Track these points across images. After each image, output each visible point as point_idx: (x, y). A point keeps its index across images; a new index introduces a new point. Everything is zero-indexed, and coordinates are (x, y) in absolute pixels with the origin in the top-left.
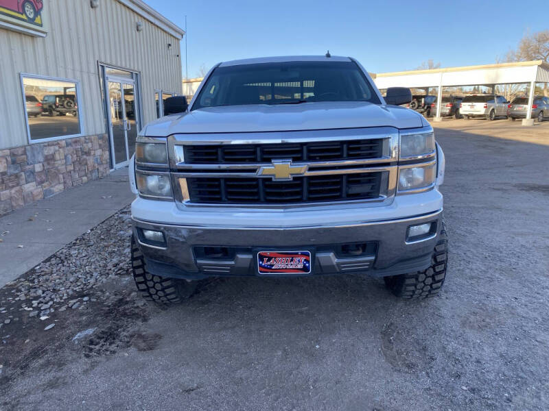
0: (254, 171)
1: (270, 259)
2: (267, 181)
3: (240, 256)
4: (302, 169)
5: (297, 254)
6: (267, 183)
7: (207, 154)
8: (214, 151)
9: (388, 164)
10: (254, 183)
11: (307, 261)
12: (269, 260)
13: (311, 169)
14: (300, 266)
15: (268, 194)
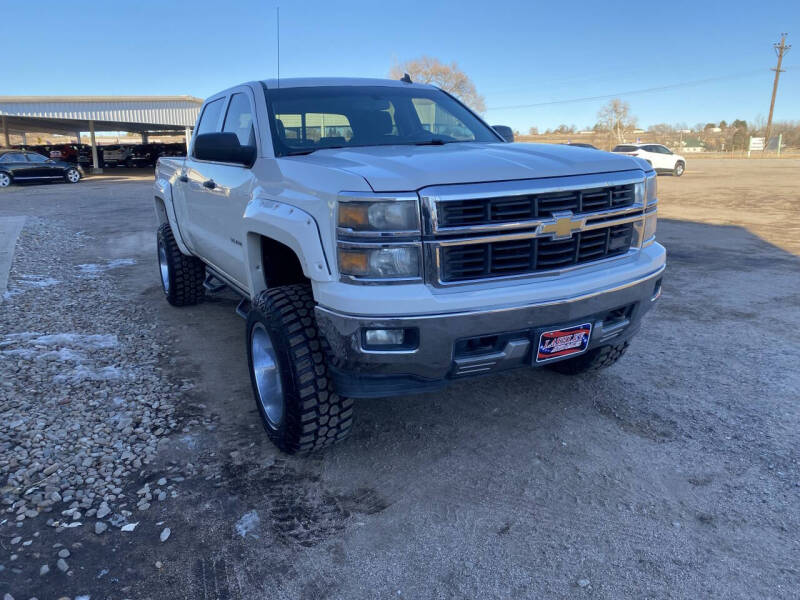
0: (532, 229)
1: (552, 339)
2: (544, 241)
3: (512, 344)
4: (581, 223)
5: (578, 329)
6: (544, 244)
7: (466, 212)
8: (481, 207)
9: (640, 213)
10: (529, 245)
11: (586, 336)
12: (550, 343)
13: (589, 222)
14: (578, 344)
15: (541, 258)
